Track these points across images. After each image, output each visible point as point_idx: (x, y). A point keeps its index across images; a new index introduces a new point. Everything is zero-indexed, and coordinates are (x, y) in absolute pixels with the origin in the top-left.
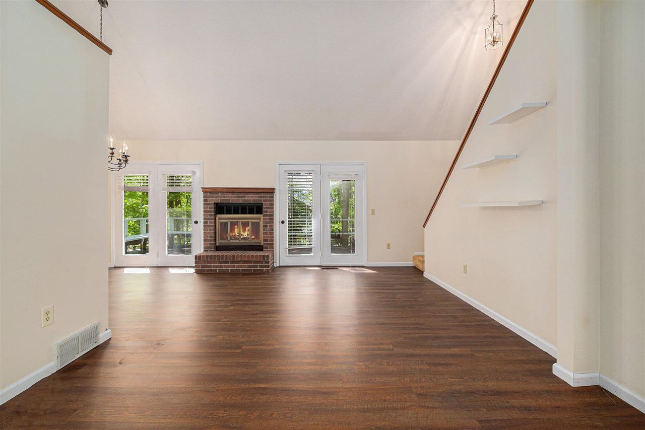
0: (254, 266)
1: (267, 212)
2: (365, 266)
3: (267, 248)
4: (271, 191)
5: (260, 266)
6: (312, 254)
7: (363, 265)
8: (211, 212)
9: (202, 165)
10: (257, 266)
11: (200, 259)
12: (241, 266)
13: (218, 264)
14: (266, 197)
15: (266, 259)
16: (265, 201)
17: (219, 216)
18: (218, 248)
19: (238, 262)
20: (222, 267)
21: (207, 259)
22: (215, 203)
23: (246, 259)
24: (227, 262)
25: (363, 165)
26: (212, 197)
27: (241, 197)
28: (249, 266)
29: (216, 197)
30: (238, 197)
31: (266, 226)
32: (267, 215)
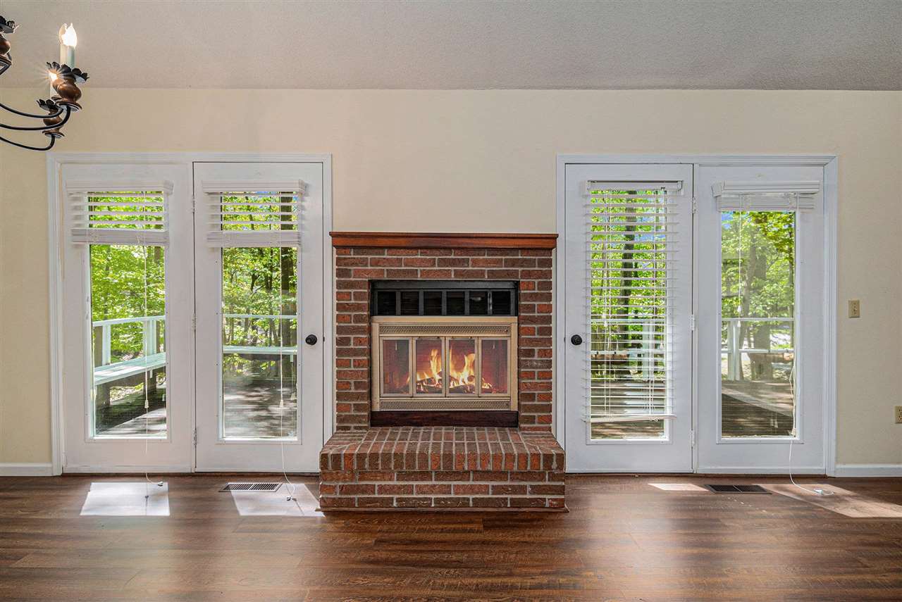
0: (515, 490)
1: (531, 309)
2: (828, 475)
3: (531, 420)
4: (543, 246)
5: (535, 490)
6: (664, 437)
7: (822, 473)
8: (359, 307)
9: (327, 166)
10: (522, 490)
11: (337, 466)
12: (472, 489)
13: (395, 483)
14: (531, 263)
15: (554, 465)
16: (528, 274)
17: (380, 320)
18: (380, 420)
19: (463, 475)
20: (409, 490)
21: (361, 466)
22: (372, 283)
23: (490, 467)
24: (425, 475)
25: (824, 165)
26: (364, 263)
27: (453, 263)
28: (497, 490)
29: (376, 263)
30: (443, 262)
31: (530, 353)
32: (533, 320)
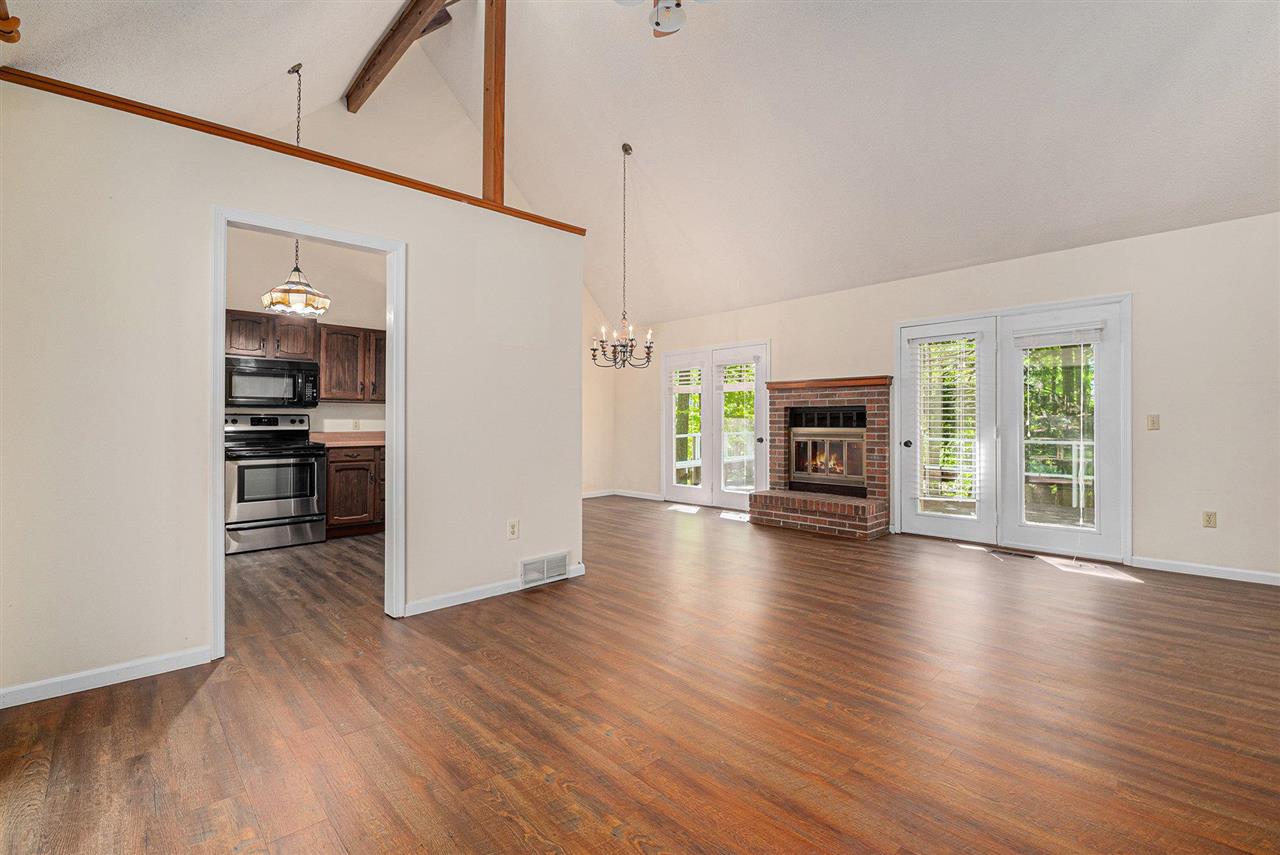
0: (840, 525)
1: (873, 422)
2: (1125, 563)
3: (873, 493)
4: (884, 382)
5: (851, 526)
6: (974, 516)
7: (1120, 561)
8: (779, 422)
9: (768, 343)
10: (844, 525)
11: (756, 501)
12: (818, 521)
13: (781, 513)
14: (873, 394)
15: (860, 513)
16: (871, 401)
17: (796, 430)
18: (793, 486)
19: (813, 513)
20: (788, 517)
21: (766, 502)
22: (786, 409)
23: (825, 509)
24: (795, 511)
25: (1120, 302)
26: (782, 398)
27: (827, 396)
28: (831, 523)
29: (787, 398)
30: (822, 396)
31: (872, 451)
32: (873, 430)
